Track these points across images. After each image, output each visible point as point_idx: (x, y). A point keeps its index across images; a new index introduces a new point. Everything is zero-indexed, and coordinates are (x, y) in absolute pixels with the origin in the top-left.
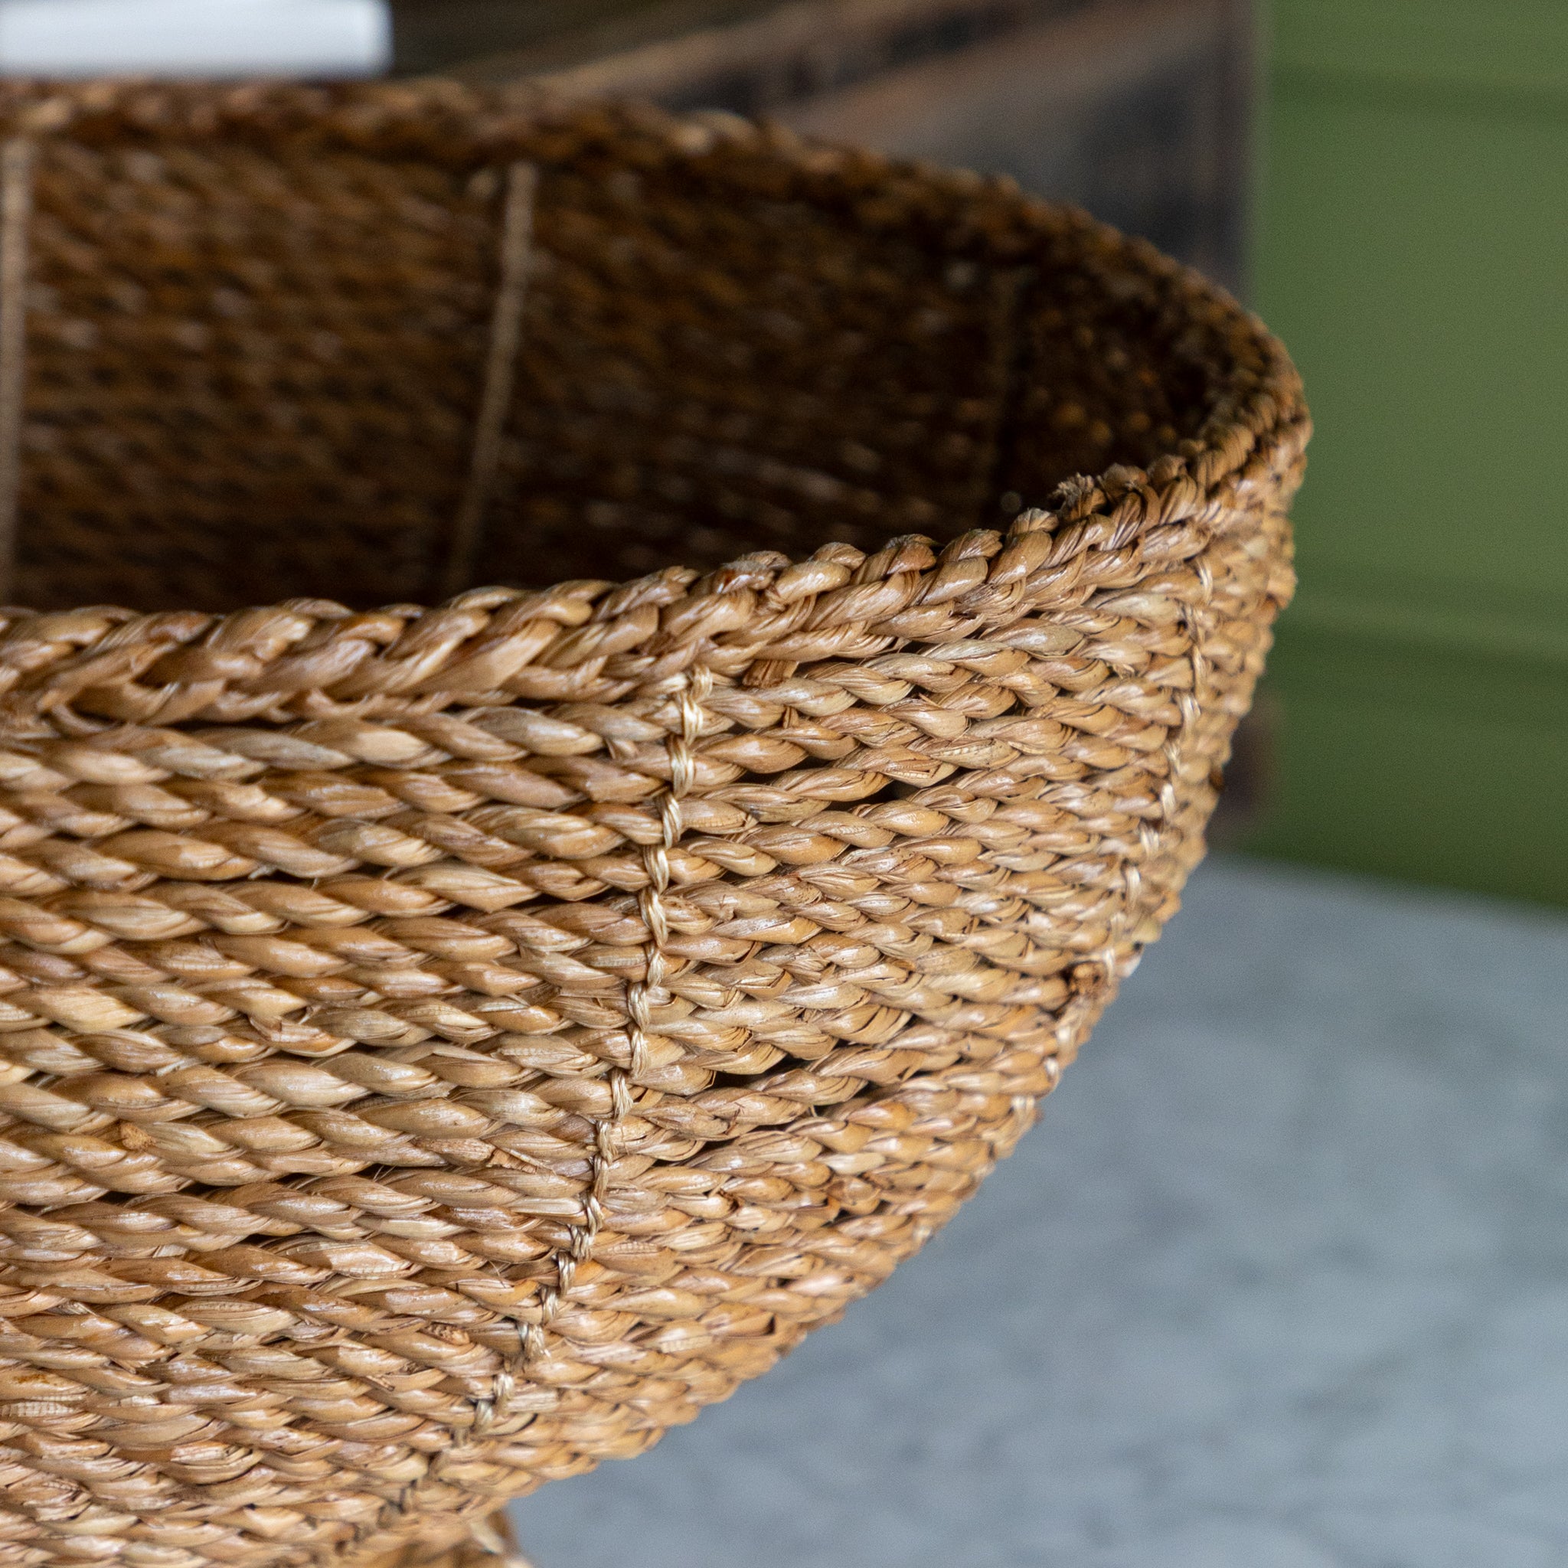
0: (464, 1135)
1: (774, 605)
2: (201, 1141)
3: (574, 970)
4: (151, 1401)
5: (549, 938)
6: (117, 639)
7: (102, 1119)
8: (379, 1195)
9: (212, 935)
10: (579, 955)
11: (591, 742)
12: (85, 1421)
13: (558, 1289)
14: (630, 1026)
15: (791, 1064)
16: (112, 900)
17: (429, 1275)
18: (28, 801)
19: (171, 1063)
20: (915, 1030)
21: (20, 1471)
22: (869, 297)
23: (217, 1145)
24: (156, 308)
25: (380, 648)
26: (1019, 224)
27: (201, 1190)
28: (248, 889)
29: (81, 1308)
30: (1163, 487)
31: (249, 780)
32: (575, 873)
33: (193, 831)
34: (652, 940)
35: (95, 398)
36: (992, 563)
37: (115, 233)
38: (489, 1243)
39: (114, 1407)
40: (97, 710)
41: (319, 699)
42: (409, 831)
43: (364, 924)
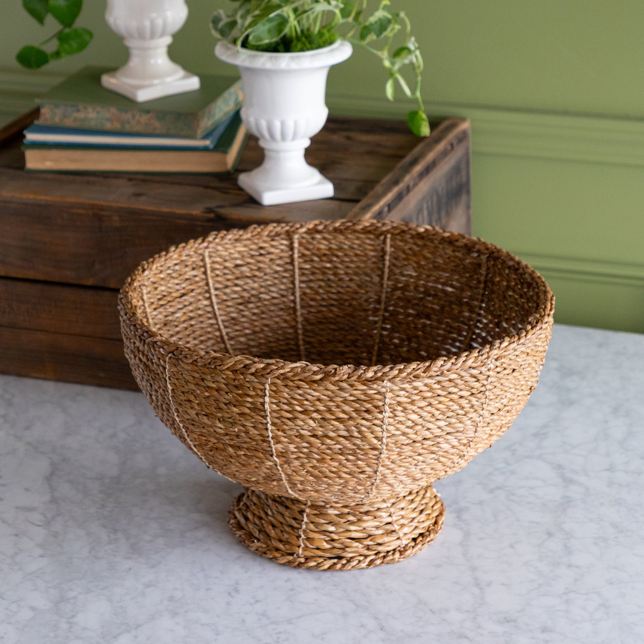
0: (461, 427)
1: (501, 349)
2: (427, 432)
3: (477, 403)
5: (473, 399)
6: (419, 367)
7: (415, 431)
8: (449, 437)
9: (430, 404)
10: (477, 401)
11: (479, 372)
12: (405, 473)
13: (469, 446)
14: (483, 409)
15: (499, 410)
16: (418, 402)
17: (453, 447)
18: (407, 390)
19: (424, 422)
20: (514, 401)
21: (394, 481)
22: (456, 257)
25: (452, 363)
26: (487, 249)
27: (424, 439)
28: (435, 398)
29: (408, 457)
30: (543, 317)
31: (435, 383)
32: (476, 390)
33: (428, 391)
34: (486, 397)
35: (311, 277)
36: (526, 336)
37: (313, 248)
38: (461, 441)
39: (409, 470)
40: (416, 377)
41: (445, 372)
42: (455, 387)
43: (449, 401)
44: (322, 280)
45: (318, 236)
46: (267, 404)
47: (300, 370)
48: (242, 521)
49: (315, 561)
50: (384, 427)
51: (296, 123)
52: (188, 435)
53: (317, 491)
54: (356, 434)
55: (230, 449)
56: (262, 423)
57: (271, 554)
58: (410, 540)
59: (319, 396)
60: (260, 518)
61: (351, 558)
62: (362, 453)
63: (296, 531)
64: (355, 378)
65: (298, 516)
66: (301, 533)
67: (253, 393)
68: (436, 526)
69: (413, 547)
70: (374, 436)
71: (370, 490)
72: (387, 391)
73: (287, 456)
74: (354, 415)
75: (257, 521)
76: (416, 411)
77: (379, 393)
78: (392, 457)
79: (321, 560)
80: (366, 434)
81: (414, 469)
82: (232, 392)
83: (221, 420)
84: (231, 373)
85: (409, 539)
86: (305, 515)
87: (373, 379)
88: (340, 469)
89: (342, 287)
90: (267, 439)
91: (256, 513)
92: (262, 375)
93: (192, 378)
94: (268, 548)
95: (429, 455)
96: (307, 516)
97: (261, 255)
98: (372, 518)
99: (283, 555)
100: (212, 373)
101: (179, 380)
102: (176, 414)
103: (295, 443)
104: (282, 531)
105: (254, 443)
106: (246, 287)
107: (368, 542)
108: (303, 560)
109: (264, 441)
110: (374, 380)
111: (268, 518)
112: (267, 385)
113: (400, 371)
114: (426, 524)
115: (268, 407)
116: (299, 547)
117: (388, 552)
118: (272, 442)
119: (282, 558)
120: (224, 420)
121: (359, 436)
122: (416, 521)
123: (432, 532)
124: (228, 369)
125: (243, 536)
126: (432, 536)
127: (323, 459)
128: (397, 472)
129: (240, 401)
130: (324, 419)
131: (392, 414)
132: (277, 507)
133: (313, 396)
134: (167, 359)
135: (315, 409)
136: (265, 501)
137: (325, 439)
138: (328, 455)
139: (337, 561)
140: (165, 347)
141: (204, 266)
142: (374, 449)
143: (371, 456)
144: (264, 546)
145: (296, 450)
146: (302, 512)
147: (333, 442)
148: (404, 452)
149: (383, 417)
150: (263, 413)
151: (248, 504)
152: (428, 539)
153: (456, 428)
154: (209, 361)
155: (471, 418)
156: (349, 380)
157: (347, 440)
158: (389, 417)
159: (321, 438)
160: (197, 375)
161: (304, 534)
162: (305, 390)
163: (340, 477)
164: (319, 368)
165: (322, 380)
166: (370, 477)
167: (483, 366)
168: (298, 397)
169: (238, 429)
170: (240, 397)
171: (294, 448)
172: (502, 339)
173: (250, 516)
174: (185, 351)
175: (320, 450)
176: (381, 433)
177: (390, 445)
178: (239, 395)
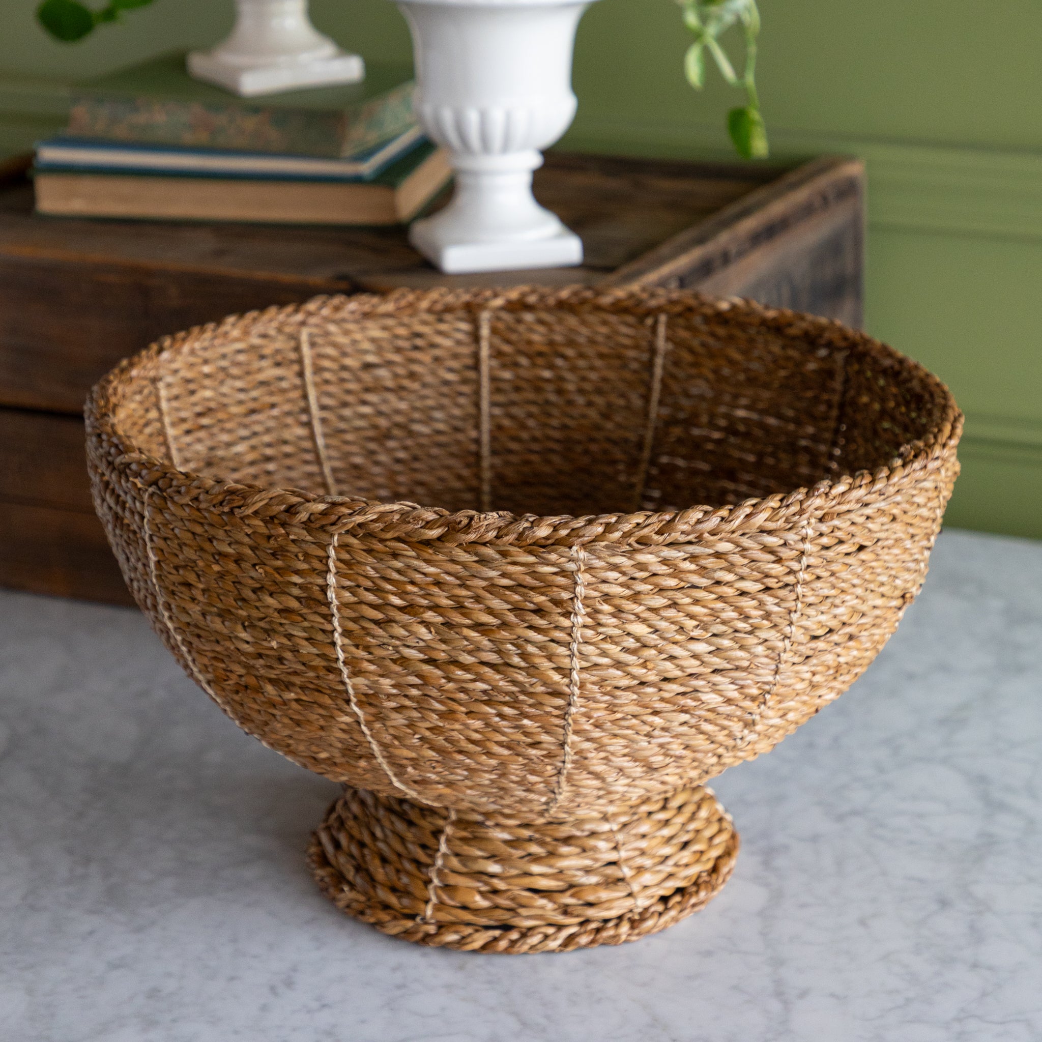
0: (742, 659)
1: (831, 497)
2: (668, 665)
3: (775, 609)
4: (647, 744)
5: (769, 600)
6: (649, 521)
7: (641, 661)
8: (717, 678)
10: (777, 604)
11: (782, 542)
12: (627, 750)
13: (765, 703)
14: (791, 624)
15: (831, 631)
16: (647, 596)
17: (729, 701)
18: (624, 569)
19: (661, 643)
20: (863, 617)
21: (605, 767)
22: (788, 358)
23: (673, 666)
24: (534, 365)
25: (723, 519)
26: (845, 338)
27: (666, 679)
28: (685, 591)
29: (630, 717)
31: (685, 559)
32: (776, 580)
33: (669, 575)
34: (798, 598)
35: (514, 397)
36: (888, 478)
37: (519, 340)
38: (746, 691)
39: (635, 746)
40: (644, 542)
41: (706, 535)
42: (730, 571)
43: (717, 599)
44: (534, 403)
45: (529, 317)
46: (332, 589)
47: (397, 517)
48: (329, 848)
49: (456, 932)
50: (575, 646)
51: (508, 117)
52: (194, 661)
53: (450, 784)
54: (516, 660)
55: (269, 689)
56: (324, 631)
57: (372, 916)
58: (654, 900)
59: (438, 574)
60: (362, 845)
61: (531, 929)
62: (531, 701)
63: (423, 870)
64: (511, 538)
65: (430, 841)
66: (433, 875)
67: (304, 566)
68: (714, 876)
69: (660, 914)
70: (554, 666)
71: (555, 785)
72: (579, 570)
73: (378, 704)
74: (511, 618)
75: (354, 850)
76: (644, 615)
77: (563, 573)
78: (596, 715)
79: (469, 930)
80: (537, 660)
81: (645, 744)
82: (265, 564)
83: (246, 624)
84: (261, 524)
85: (652, 897)
86: (443, 839)
87: (550, 542)
88: (488, 735)
89: (571, 417)
90: (335, 665)
91: (356, 833)
92: (323, 528)
93: (190, 536)
94: (368, 903)
95: (675, 714)
96: (448, 841)
97: (416, 348)
98: (578, 850)
99: (395, 918)
100: (226, 524)
101: (169, 542)
102: (166, 614)
103: (393, 676)
104: (398, 871)
105: (311, 674)
106: (384, 408)
107: (567, 899)
108: (432, 929)
109: (330, 670)
110: (553, 544)
111: (375, 845)
112: (331, 548)
113: (609, 528)
114: (694, 870)
115: (334, 596)
116: (427, 902)
117: (606, 921)
118: (346, 671)
119: (394, 923)
120: (252, 626)
121: (523, 664)
122: (671, 862)
123: (703, 887)
124: (256, 513)
125: (327, 879)
126: (703, 895)
127: (452, 712)
128: (609, 748)
129: (280, 583)
130: (448, 625)
131: (590, 620)
132: (392, 823)
133: (425, 574)
134: (146, 497)
135: (431, 604)
136: (373, 810)
137: (452, 667)
138: (461, 705)
139: (501, 935)
140: (144, 472)
141: (300, 361)
142: (556, 693)
143: (549, 709)
144: (362, 898)
145: (394, 691)
146: (437, 833)
147: (469, 676)
148: (621, 705)
149: (570, 624)
150: (323, 610)
151: (344, 817)
152: (693, 900)
153: (734, 660)
154: (220, 498)
155: (766, 641)
156: (498, 542)
157: (499, 672)
158: (585, 626)
159: (444, 667)
160: (199, 530)
161: (438, 876)
162: (407, 560)
163: (489, 754)
164: (438, 514)
165: (443, 539)
166: (550, 755)
167: (790, 529)
168: (395, 576)
169: (278, 643)
170: (279, 574)
171: (391, 686)
172: (836, 478)
173: (343, 839)
174: (178, 479)
175: (444, 693)
176: (567, 660)
177: (589, 686)
178: (277, 569)
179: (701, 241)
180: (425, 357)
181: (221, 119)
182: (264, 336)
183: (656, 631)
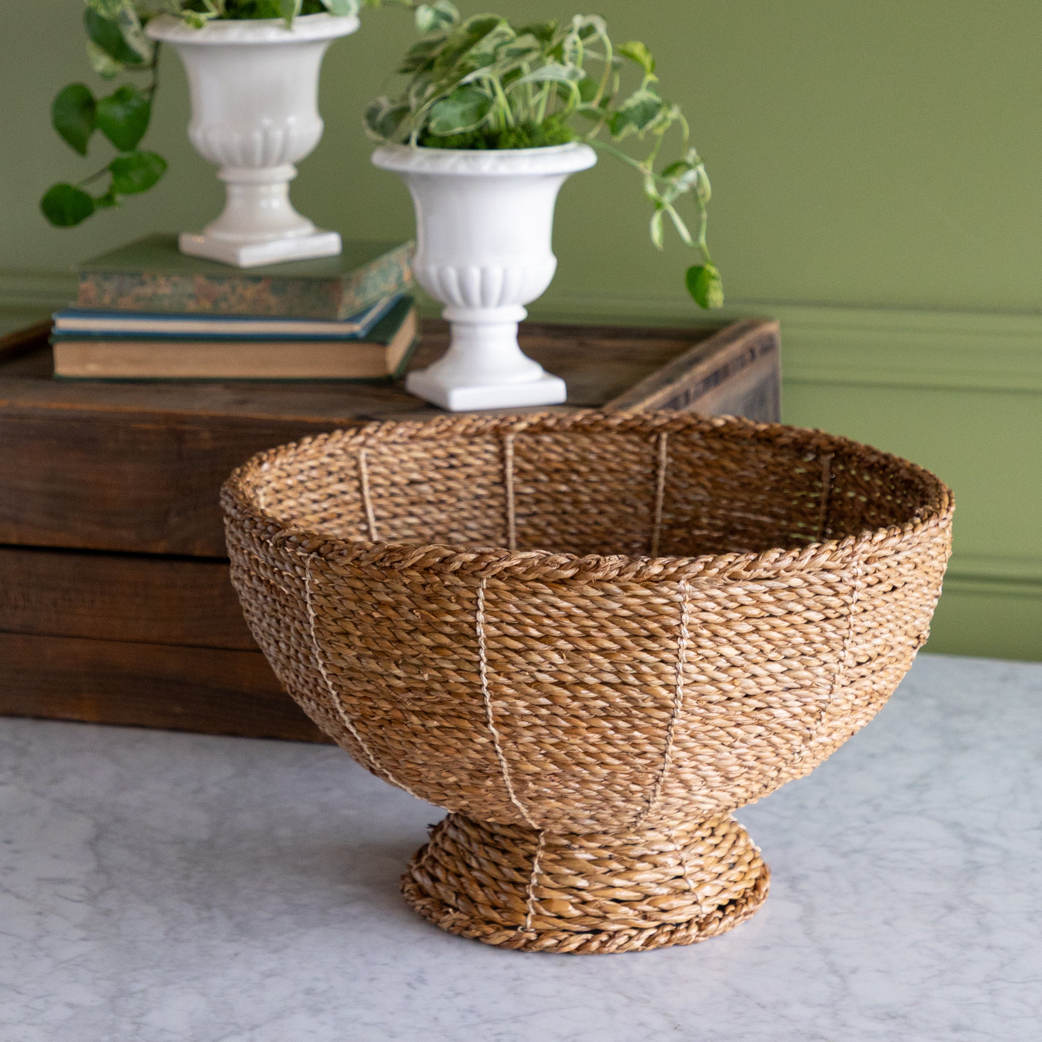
0: (807, 679)
1: (874, 543)
2: (751, 682)
3: (833, 635)
4: (728, 754)
5: (828, 628)
7: (731, 678)
8: (787, 695)
9: (757, 630)
10: (834, 632)
11: (839, 579)
12: (712, 760)
13: (820, 720)
14: (844, 649)
15: (870, 659)
16: (736, 623)
17: (794, 716)
18: (719, 600)
19: (746, 663)
20: (892, 651)
21: (693, 776)
22: (779, 465)
23: (755, 684)
24: (552, 480)
25: (794, 559)
26: (832, 443)
27: (747, 696)
28: (765, 619)
29: (718, 729)
30: (938, 510)
31: (765, 593)
32: (834, 611)
33: (753, 605)
34: (850, 627)
35: (535, 509)
36: (913, 530)
37: (539, 460)
38: (807, 707)
39: (719, 755)
40: (735, 578)
41: (782, 572)
42: (799, 603)
43: (789, 626)
44: (553, 513)
45: (547, 439)
46: (481, 625)
47: (536, 562)
48: (426, 882)
49: (554, 938)
50: (680, 666)
51: (505, 272)
52: (341, 703)
53: (561, 798)
54: (631, 679)
55: (414, 719)
56: (470, 662)
57: (477, 930)
58: (715, 908)
59: (570, 608)
60: (459, 876)
61: (616, 932)
62: (641, 715)
63: (521, 889)
64: (630, 575)
65: (525, 864)
66: (530, 892)
67: (456, 607)
68: (757, 892)
69: (720, 920)
70: (662, 683)
71: (651, 793)
72: (685, 600)
73: (513, 724)
74: (629, 643)
75: (452, 880)
76: (733, 639)
77: (672, 603)
78: (692, 726)
79: (564, 936)
80: (649, 679)
81: (727, 754)
82: (420, 608)
83: (400, 662)
84: (418, 574)
85: (713, 905)
86: (536, 861)
87: (661, 578)
88: (603, 748)
90: (479, 691)
91: (451, 867)
92: (474, 575)
93: (350, 591)
94: (472, 920)
95: (753, 726)
96: (541, 862)
97: (452, 467)
98: (651, 866)
99: (498, 930)
100: (387, 577)
101: (329, 598)
102: (321, 662)
103: (528, 698)
104: (496, 892)
105: (456, 701)
106: (427, 519)
107: (644, 907)
108: (533, 936)
109: (473, 696)
110: (663, 580)
111: (471, 874)
112: (480, 590)
113: (707, 565)
114: (741, 887)
115: (482, 631)
116: (526, 915)
117: (678, 925)
118: (488, 695)
119: (498, 934)
120: (405, 663)
121: (637, 682)
122: (724, 878)
123: (750, 899)
124: (412, 567)
125: (428, 906)
126: (751, 906)
127: (575, 727)
128: (699, 757)
129: (434, 623)
130: (577, 651)
131: (692, 643)
132: (487, 852)
133: (558, 608)
134: (308, 562)
135: (562, 634)
136: (467, 845)
137: (578, 688)
138: (583, 721)
139: (592, 938)
140: (305, 542)
141: (359, 478)
142: (663, 708)
143: (656, 721)
144: (466, 918)
145: (527, 712)
146: (530, 857)
147: (592, 695)
148: (712, 719)
149: (678, 647)
150: (472, 643)
151: (437, 856)
152: (745, 909)
153: (799, 679)
154: (381, 555)
155: (825, 663)
156: (621, 579)
157: (617, 690)
158: (688, 648)
159: (571, 688)
160: (359, 585)
161: (534, 892)
162: (545, 597)
163: (603, 764)
164: (570, 559)
165: (576, 578)
166: (653, 764)
167: (844, 569)
168: (534, 611)
169: (429, 675)
170: (433, 615)
171: (525, 707)
172: (875, 530)
173: (439, 873)
174: (339, 544)
175: (569, 711)
176: (673, 678)
177: (689, 700)
178: (432, 612)
179: (669, 381)
180: (458, 474)
181: (223, 288)
182: (331, 455)
183: (742, 653)
